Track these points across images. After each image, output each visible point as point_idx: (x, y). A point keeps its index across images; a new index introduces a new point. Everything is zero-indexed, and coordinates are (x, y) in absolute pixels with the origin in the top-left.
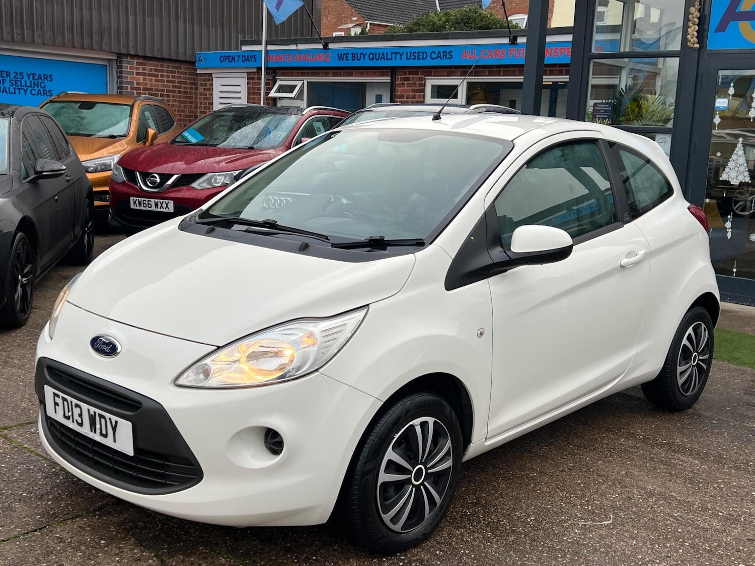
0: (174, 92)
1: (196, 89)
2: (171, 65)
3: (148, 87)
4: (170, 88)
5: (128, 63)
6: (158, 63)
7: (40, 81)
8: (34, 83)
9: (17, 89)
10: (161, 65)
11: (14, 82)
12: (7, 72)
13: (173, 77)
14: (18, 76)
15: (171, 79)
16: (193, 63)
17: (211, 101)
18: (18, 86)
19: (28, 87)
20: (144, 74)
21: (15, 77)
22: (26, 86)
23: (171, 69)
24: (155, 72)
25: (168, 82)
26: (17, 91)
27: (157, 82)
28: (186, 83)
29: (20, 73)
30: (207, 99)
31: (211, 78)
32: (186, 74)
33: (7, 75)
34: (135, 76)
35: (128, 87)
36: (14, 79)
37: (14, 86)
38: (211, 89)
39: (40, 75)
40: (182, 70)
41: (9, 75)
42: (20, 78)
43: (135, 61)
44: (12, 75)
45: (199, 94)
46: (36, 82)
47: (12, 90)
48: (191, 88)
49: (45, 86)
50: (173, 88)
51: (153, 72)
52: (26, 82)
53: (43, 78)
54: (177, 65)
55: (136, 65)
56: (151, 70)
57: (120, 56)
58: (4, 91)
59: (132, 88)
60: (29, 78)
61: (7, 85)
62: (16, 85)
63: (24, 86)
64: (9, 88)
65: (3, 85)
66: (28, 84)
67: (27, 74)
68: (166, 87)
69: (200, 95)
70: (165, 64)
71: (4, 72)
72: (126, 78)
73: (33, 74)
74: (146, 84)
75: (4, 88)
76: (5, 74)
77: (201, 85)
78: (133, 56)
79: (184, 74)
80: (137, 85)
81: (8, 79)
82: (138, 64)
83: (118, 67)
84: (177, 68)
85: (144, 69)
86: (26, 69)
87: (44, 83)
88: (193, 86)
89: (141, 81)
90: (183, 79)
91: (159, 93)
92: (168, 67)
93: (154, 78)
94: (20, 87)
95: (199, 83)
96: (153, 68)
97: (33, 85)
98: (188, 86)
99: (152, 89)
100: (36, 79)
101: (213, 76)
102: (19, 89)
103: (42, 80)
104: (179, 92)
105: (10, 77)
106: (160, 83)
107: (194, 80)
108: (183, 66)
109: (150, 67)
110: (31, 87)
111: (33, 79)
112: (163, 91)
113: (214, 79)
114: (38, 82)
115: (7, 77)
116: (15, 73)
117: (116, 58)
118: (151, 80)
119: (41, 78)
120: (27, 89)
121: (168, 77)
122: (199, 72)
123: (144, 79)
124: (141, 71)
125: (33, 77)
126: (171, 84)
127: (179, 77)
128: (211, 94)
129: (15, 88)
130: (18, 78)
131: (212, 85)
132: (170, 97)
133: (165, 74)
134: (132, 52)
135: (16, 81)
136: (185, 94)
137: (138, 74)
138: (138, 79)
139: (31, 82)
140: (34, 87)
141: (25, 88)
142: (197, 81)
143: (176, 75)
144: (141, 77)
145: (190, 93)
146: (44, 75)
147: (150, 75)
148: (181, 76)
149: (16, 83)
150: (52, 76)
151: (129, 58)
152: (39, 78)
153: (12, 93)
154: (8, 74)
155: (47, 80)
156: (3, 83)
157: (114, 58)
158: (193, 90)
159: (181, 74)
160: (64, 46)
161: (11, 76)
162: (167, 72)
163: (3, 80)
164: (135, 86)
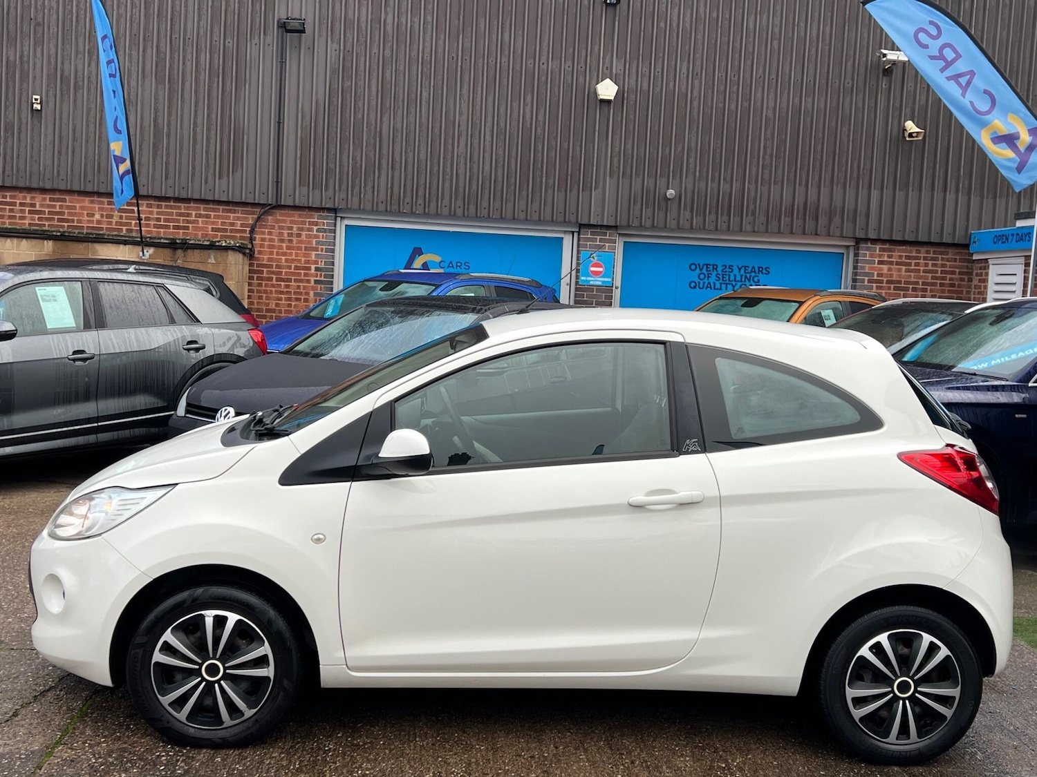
0: (934, 284)
1: (970, 280)
2: (932, 250)
3: (894, 279)
4: (928, 279)
5: (868, 249)
6: (911, 248)
7: (753, 274)
8: (746, 277)
9: (724, 284)
10: (917, 250)
11: (721, 277)
12: (713, 265)
13: (933, 265)
14: (727, 269)
15: (930, 268)
16: (967, 246)
17: (985, 296)
18: (726, 281)
19: (738, 281)
20: (891, 263)
21: (722, 271)
22: (735, 281)
23: (931, 255)
24: (906, 259)
25: (925, 271)
26: (724, 286)
27: (909, 272)
28: (953, 273)
29: (730, 266)
30: (979, 293)
31: (987, 265)
32: (955, 260)
33: (713, 268)
34: (876, 265)
35: (864, 279)
36: (720, 273)
37: (721, 281)
38: (985, 281)
39: (754, 268)
40: (950, 256)
41: (716, 269)
42: (729, 272)
43: (878, 247)
44: (720, 269)
45: (973, 287)
46: (748, 275)
47: (718, 286)
48: (962, 280)
49: (759, 280)
50: (932, 279)
51: (904, 260)
52: (735, 276)
53: (757, 271)
54: (942, 249)
55: (880, 251)
56: (900, 257)
57: (858, 241)
58: (709, 286)
59: (869, 281)
60: (740, 272)
61: (712, 280)
62: (723, 280)
63: (732, 281)
64: (714, 283)
65: (708, 279)
66: (738, 278)
67: (738, 267)
68: (921, 279)
69: (975, 288)
70: (923, 249)
71: (710, 265)
72: (863, 268)
73: (745, 267)
74: (891, 276)
75: (709, 283)
76: (711, 267)
77: (977, 275)
78: (874, 241)
79: (950, 261)
80: (878, 276)
81: (715, 272)
82: (882, 250)
83: (856, 255)
84: (941, 253)
85: (889, 256)
86: (736, 262)
87: (758, 276)
88: (966, 277)
89: (885, 271)
90: (950, 268)
91: (911, 286)
92: (928, 252)
93: (904, 268)
94: (728, 282)
95: (975, 272)
96: (904, 254)
97: (743, 280)
98: (957, 276)
99: (900, 282)
100: (748, 273)
101: (990, 262)
102: (727, 284)
103: (755, 273)
104: (942, 285)
105: (717, 271)
106: (912, 274)
107: (967, 267)
108: (950, 251)
109: (899, 253)
110: (741, 281)
111: (745, 272)
112: (917, 283)
113: (991, 266)
114: (750, 276)
115: (713, 271)
116: (723, 266)
117: (854, 244)
118: (900, 270)
119: (755, 272)
120: (736, 284)
121: (926, 265)
122: (975, 257)
123: (890, 270)
124: (886, 259)
125: (745, 270)
126: (930, 275)
127: (943, 266)
128: (986, 287)
129: (721, 284)
130: (726, 272)
131: (987, 274)
132: (927, 292)
133: (922, 261)
134: (872, 236)
135: (723, 275)
136: (951, 287)
137: (880, 262)
138: (881, 269)
139: (742, 276)
140: (745, 281)
141: (734, 283)
142: (972, 269)
143: (940, 262)
144: (885, 267)
145: (959, 286)
146: (759, 268)
147: (898, 264)
148: (947, 263)
149: (723, 277)
150: (769, 268)
151: (869, 243)
152: (752, 271)
153: (717, 289)
154: (715, 267)
155: (762, 273)
156: (709, 277)
157: (853, 243)
158: (964, 281)
159: (947, 261)
160: (779, 233)
161: (718, 269)
162: (925, 258)
163: (708, 274)
164: (875, 278)
